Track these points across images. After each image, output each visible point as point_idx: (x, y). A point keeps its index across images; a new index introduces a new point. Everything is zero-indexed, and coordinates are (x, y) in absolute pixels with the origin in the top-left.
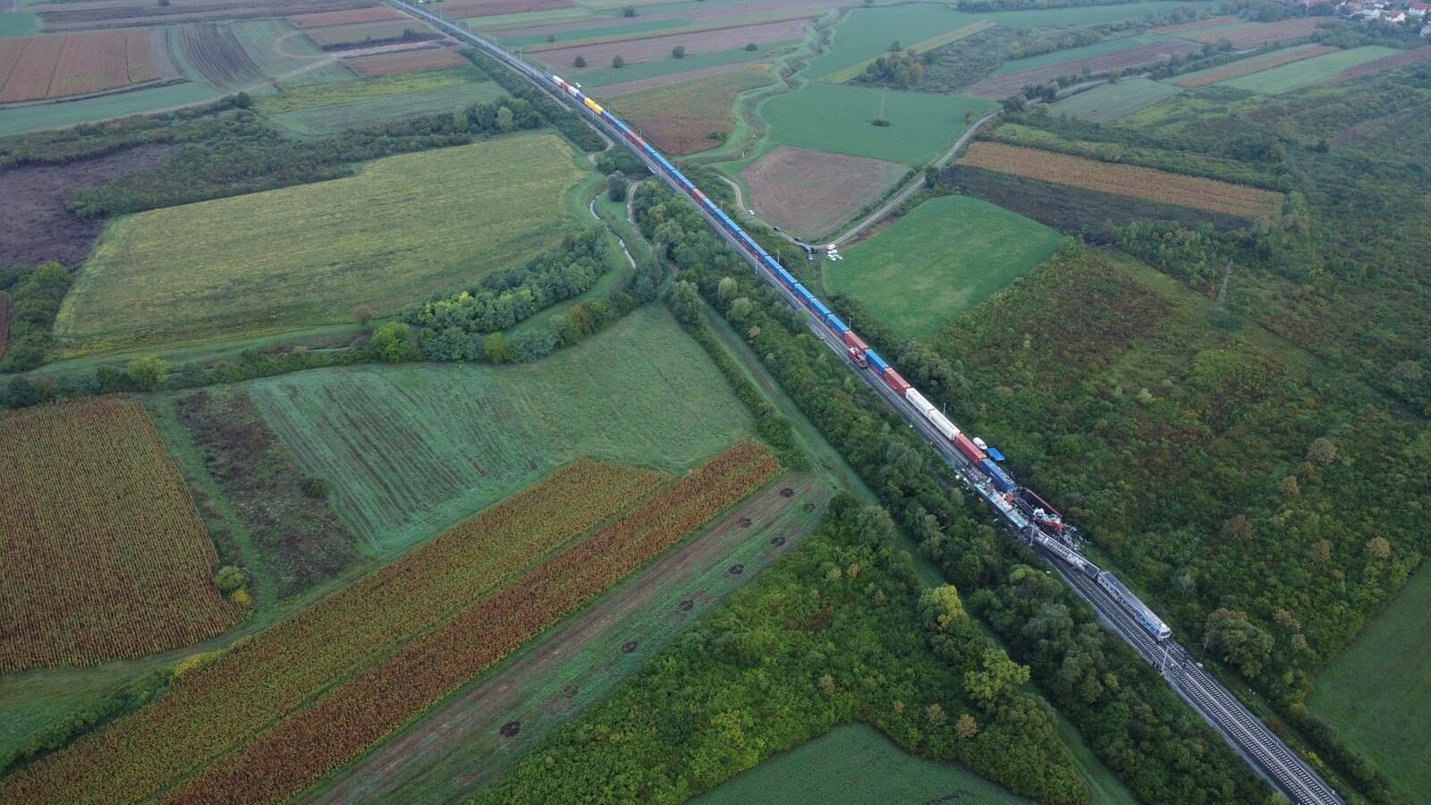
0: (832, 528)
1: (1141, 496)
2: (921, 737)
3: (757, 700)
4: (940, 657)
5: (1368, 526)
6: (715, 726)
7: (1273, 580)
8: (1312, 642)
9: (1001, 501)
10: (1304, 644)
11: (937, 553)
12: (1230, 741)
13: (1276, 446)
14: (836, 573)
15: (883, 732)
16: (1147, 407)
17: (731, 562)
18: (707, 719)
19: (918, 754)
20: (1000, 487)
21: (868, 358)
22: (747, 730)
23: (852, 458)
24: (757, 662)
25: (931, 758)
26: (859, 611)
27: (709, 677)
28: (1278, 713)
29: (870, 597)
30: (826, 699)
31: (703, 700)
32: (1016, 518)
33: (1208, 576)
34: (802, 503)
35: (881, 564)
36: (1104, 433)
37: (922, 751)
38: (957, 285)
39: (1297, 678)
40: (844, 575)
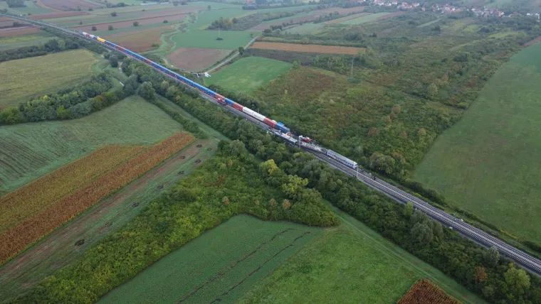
0: (220, 153)
1: (337, 129)
2: (269, 212)
3: (196, 211)
4: (272, 185)
5: (417, 127)
6: (179, 223)
7: (390, 145)
8: (408, 161)
9: (285, 136)
10: (405, 162)
11: (264, 154)
12: (387, 194)
13: (380, 112)
14: (223, 165)
15: (252, 215)
16: (333, 105)
17: (178, 170)
18: (174, 222)
19: (268, 220)
20: (285, 132)
21: (226, 101)
22: (193, 222)
23: (224, 132)
24: (194, 200)
25: (274, 220)
26: (235, 176)
27: (173, 207)
28: (402, 184)
29: (240, 171)
30: (226, 206)
31: (172, 216)
32: (292, 140)
33: (367, 148)
34: (206, 148)
35: (242, 160)
36: (320, 113)
37: (270, 218)
38: (257, 80)
39: (405, 172)
40: (227, 166)
